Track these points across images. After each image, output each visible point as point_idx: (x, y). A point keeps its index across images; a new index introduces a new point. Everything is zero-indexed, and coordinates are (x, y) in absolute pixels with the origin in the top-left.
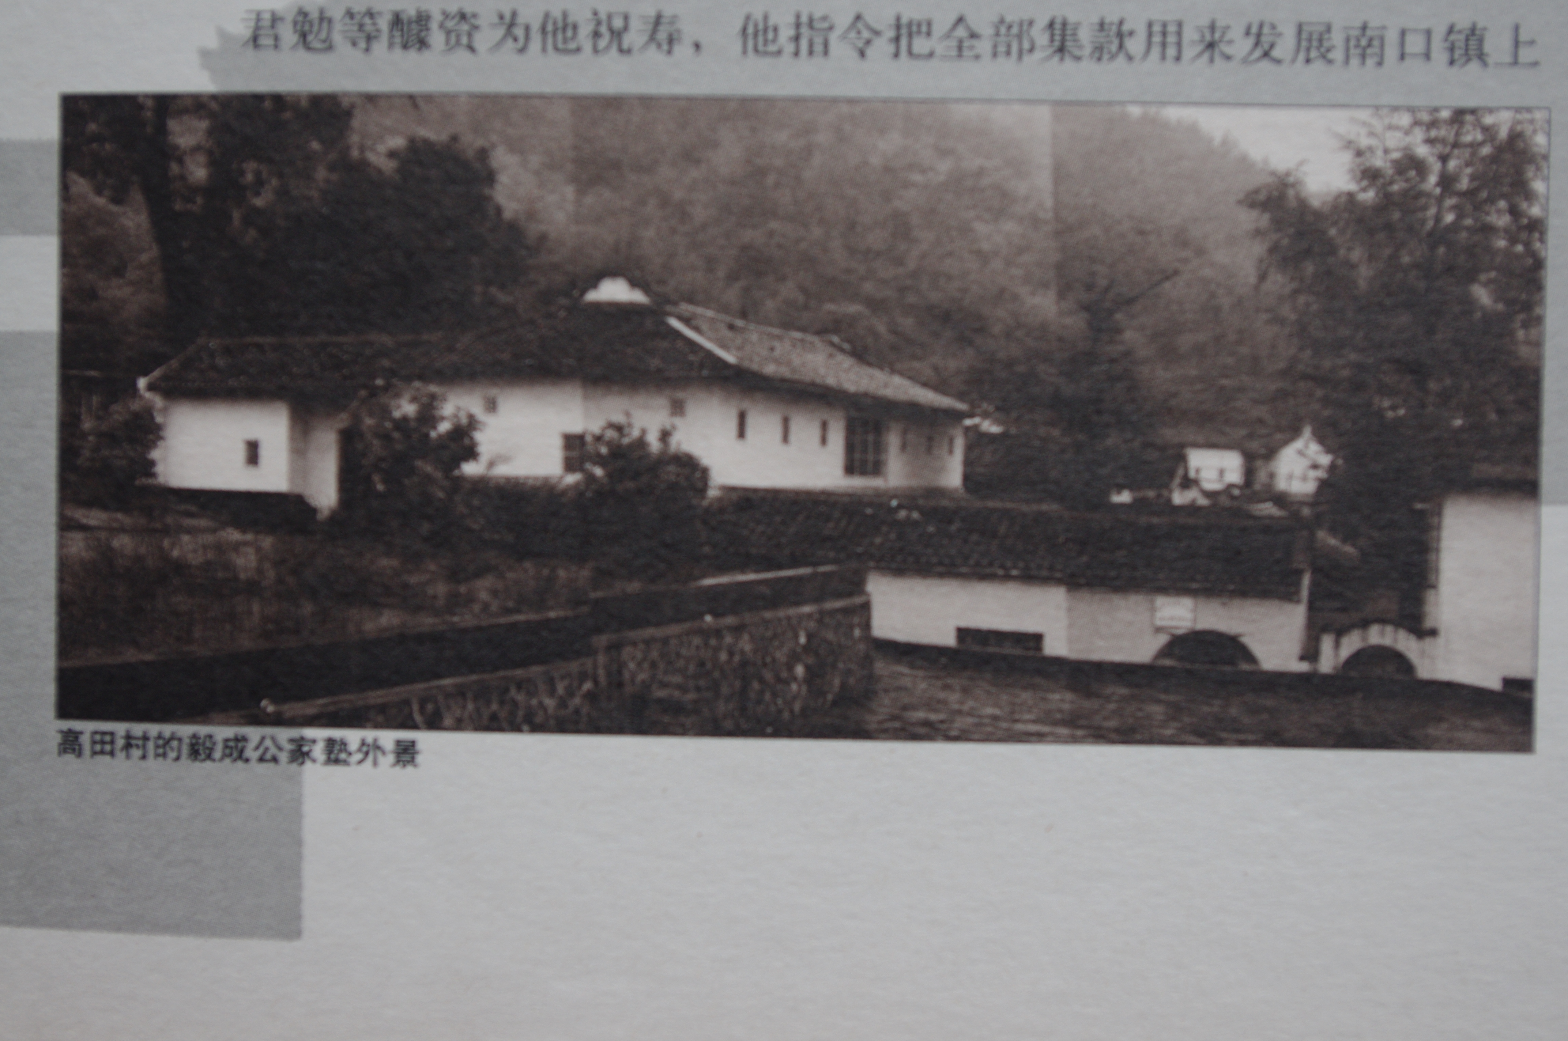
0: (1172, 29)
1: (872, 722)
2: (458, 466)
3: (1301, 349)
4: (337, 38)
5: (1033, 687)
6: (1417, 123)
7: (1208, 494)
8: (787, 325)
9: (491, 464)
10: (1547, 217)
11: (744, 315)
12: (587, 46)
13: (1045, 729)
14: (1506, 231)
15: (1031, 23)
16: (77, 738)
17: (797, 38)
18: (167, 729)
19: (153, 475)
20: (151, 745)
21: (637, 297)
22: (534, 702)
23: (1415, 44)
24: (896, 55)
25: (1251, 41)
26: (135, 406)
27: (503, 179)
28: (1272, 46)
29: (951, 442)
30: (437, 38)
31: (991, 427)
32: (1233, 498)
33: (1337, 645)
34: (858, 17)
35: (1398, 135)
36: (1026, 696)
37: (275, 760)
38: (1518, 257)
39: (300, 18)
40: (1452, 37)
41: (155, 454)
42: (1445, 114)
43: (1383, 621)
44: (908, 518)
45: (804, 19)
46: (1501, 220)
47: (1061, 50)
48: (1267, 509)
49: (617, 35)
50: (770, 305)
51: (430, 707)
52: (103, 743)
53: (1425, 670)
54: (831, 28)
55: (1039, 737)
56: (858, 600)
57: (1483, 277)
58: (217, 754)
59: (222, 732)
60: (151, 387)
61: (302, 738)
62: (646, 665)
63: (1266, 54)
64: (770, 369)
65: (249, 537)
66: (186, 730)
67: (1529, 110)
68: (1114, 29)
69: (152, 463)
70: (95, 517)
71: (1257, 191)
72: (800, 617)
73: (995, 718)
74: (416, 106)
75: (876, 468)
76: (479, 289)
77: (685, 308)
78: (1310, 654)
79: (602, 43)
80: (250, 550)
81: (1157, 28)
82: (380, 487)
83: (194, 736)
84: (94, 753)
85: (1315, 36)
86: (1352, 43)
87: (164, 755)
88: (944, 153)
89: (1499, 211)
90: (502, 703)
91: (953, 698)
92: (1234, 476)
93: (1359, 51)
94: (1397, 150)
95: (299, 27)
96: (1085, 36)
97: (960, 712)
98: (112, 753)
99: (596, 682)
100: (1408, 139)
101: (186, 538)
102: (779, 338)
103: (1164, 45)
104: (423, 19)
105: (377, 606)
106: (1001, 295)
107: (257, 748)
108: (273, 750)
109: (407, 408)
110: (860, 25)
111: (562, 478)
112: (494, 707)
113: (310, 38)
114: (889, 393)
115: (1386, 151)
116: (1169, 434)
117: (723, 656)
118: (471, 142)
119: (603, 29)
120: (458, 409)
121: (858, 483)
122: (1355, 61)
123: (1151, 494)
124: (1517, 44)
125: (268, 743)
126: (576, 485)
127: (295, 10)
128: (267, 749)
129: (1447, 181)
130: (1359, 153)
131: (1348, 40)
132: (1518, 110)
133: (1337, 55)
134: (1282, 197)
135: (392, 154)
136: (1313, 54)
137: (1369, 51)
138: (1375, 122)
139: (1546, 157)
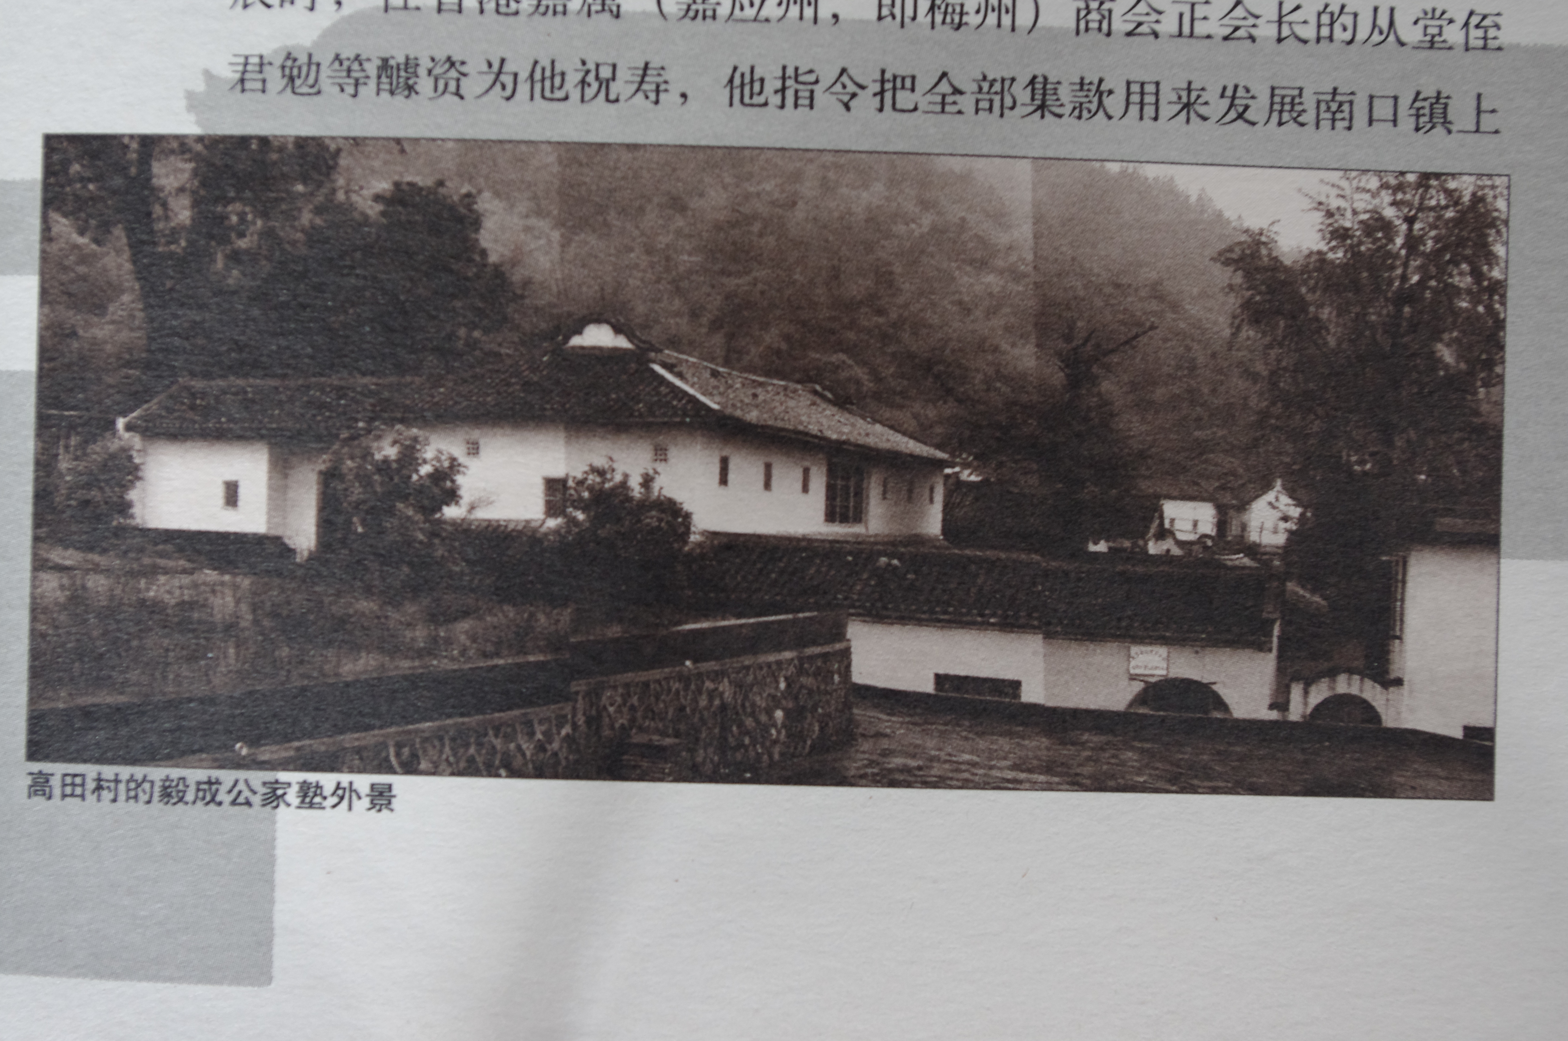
0: (1150, 88)
1: (853, 768)
2: (440, 509)
3: (1273, 404)
4: (325, 83)
5: (1010, 734)
6: (1385, 186)
7: (1180, 544)
8: (770, 373)
9: (472, 508)
10: (1506, 280)
11: (727, 363)
12: (575, 95)
13: (1023, 776)
14: (1469, 292)
15: (1013, 80)
16: (47, 781)
17: (783, 90)
18: (139, 771)
19: (132, 517)
20: (122, 787)
21: (623, 342)
22: (512, 746)
23: (1383, 109)
24: (881, 110)
25: (1226, 102)
26: (114, 446)
27: (489, 224)
28: (1247, 107)
29: (932, 490)
30: (425, 84)
31: (969, 476)
32: (1206, 548)
33: (1306, 693)
34: (843, 71)
35: (1367, 196)
36: (1004, 744)
37: (248, 803)
38: (1479, 316)
39: (289, 63)
40: (1418, 104)
41: (132, 495)
42: (1411, 178)
43: (1350, 671)
44: (889, 565)
45: (790, 72)
46: (1463, 280)
47: (1042, 107)
48: (1241, 560)
49: (605, 84)
50: (754, 351)
51: (406, 751)
52: (73, 785)
53: (1389, 721)
54: (817, 82)
55: (1014, 785)
56: (838, 646)
57: (1446, 336)
58: (190, 796)
59: (195, 775)
60: (129, 428)
61: (277, 782)
62: (625, 710)
63: (1240, 116)
64: (753, 416)
65: (227, 578)
66: (157, 773)
67: (1490, 176)
68: (1094, 88)
69: (129, 505)
70: (68, 557)
71: (1230, 250)
72: (779, 663)
73: (974, 765)
74: (403, 151)
75: (857, 516)
76: (462, 332)
77: (669, 354)
78: (1280, 704)
79: (590, 92)
80: (228, 592)
81: (1135, 88)
82: (360, 530)
83: (167, 779)
84: (64, 796)
85: (1287, 100)
86: (1323, 107)
87: (136, 797)
88: (925, 205)
89: (1461, 274)
90: (480, 745)
91: (930, 743)
92: (1208, 527)
93: (1329, 115)
94: (1366, 212)
95: (287, 71)
96: (1065, 94)
97: (937, 759)
98: (83, 797)
99: (575, 727)
100: (1377, 201)
101: (162, 579)
102: (761, 384)
103: (1142, 104)
104: (410, 65)
105: (355, 648)
106: (982, 346)
107: (230, 791)
108: (246, 793)
109: (388, 451)
110: (845, 79)
111: (544, 522)
112: (472, 750)
113: (298, 82)
114: (871, 441)
115: (1355, 212)
116: (1146, 486)
117: (703, 702)
118: (456, 189)
119: (591, 78)
120: (440, 452)
121: (838, 530)
122: (1325, 124)
123: (1127, 544)
124: (1479, 112)
125: (241, 786)
126: (556, 532)
127: (283, 55)
128: (240, 792)
129: (1413, 243)
130: (1329, 214)
131: (1319, 102)
132: (1480, 176)
133: (1309, 117)
134: (1255, 255)
135: (377, 198)
136: (1286, 116)
137: (1339, 116)
138: (1344, 184)
139: (1506, 222)
